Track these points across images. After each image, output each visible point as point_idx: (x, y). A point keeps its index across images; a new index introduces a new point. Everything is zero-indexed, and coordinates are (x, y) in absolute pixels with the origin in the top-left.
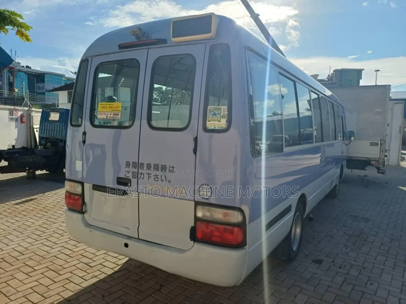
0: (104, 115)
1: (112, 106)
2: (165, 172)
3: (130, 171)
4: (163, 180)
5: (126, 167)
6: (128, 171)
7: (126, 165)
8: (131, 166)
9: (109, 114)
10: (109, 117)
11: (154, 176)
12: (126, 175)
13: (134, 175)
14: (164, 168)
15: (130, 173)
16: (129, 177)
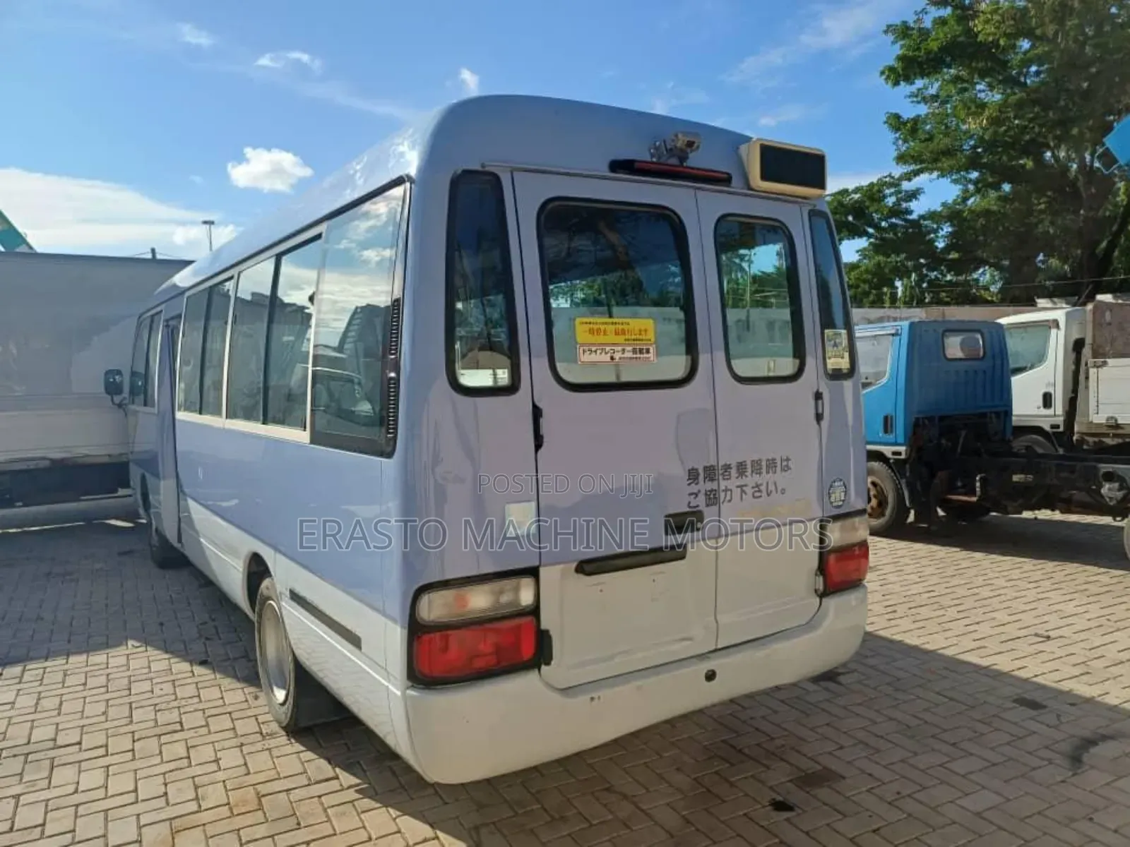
0: (601, 353)
1: (625, 327)
2: (775, 472)
3: (699, 491)
4: (771, 492)
5: (689, 484)
6: (696, 491)
7: (689, 479)
8: (701, 477)
9: (618, 352)
10: (620, 358)
11: (753, 488)
12: (689, 503)
13: (710, 499)
14: (771, 464)
15: (702, 498)
16: (698, 506)
